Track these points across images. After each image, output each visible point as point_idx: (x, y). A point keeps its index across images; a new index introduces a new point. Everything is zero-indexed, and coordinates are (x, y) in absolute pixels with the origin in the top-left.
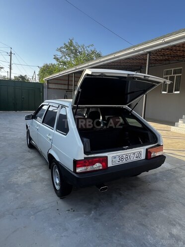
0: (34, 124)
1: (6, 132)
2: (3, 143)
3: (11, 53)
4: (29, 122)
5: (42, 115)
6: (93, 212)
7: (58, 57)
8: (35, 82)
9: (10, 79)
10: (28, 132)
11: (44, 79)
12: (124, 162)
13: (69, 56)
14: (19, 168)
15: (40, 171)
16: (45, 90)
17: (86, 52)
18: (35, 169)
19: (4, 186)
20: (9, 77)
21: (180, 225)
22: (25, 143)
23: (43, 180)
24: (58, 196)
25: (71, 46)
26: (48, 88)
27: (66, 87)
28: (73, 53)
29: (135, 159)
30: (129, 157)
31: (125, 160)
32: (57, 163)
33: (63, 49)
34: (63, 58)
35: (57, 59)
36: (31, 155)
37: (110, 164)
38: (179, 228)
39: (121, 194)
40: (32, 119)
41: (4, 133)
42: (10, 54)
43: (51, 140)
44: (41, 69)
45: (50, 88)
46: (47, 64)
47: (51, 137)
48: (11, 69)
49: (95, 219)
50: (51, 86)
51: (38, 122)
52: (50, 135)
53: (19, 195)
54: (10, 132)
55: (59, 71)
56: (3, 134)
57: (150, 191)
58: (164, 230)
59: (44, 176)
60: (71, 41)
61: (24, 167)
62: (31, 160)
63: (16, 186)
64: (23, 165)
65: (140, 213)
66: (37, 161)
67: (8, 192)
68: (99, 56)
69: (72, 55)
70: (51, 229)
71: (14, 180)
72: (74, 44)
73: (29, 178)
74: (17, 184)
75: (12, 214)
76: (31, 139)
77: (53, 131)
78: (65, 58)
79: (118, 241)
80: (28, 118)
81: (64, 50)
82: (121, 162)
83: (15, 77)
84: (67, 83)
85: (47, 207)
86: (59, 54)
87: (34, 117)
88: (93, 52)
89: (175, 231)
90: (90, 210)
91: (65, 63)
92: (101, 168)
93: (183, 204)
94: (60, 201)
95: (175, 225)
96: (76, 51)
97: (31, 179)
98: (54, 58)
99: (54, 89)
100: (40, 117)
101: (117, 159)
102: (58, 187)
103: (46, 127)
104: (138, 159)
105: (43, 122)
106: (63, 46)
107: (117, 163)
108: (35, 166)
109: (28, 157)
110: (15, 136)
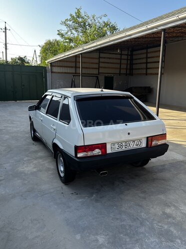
0: (38, 115)
1: (8, 125)
2: (6, 136)
3: (6, 29)
4: (32, 113)
5: (46, 105)
6: (94, 195)
7: (63, 32)
8: (36, 65)
9: (7, 62)
10: (32, 124)
11: (46, 62)
12: (124, 149)
13: (76, 31)
14: (25, 159)
15: (45, 162)
16: (49, 75)
17: (98, 24)
18: (41, 160)
19: (12, 175)
20: (5, 59)
21: (175, 206)
22: (28, 135)
23: (48, 169)
24: (63, 183)
25: (79, 17)
26: (52, 72)
27: (73, 70)
28: (81, 26)
29: (135, 147)
30: (128, 145)
31: (124, 147)
32: (61, 151)
33: (68, 22)
34: (69, 33)
35: (62, 35)
36: (36, 147)
37: (109, 151)
38: (173, 208)
39: (123, 182)
40: (35, 110)
41: (5, 125)
42: (4, 30)
43: (55, 130)
44: (43, 48)
45: (54, 72)
46: (49, 41)
47: (54, 127)
48: (6, 49)
49: (96, 200)
50: (55, 69)
51: (42, 113)
52: (54, 125)
53: (27, 182)
54: (12, 125)
55: (65, 51)
56: (5, 127)
57: (154, 180)
58: (158, 210)
59: (49, 167)
60: (78, 10)
61: (29, 158)
62: (36, 152)
63: (23, 174)
64: (28, 156)
65: (139, 197)
66: (42, 153)
67: (16, 179)
68: (113, 29)
69: (80, 29)
70: (56, 207)
71: (20, 169)
72: (83, 14)
73: (35, 168)
74: (24, 173)
75: (22, 196)
76: (35, 131)
77: (57, 121)
78: (72, 33)
79: (114, 216)
80: (31, 109)
81: (70, 23)
82: (120, 149)
83: (12, 59)
84: (74, 65)
85: (52, 191)
86: (64, 29)
87: (37, 108)
88: (106, 25)
89: (168, 211)
90: (92, 194)
91: (71, 40)
92: (100, 154)
93: (184, 191)
94: (65, 187)
95: (170, 206)
96: (85, 24)
97: (36, 169)
98: (58, 34)
99: (59, 73)
100: (44, 107)
101: (117, 146)
102: (62, 175)
103: (50, 118)
104: (138, 147)
105: (47, 113)
106: (69, 17)
107: (116, 150)
108: (41, 158)
109: (32, 150)
110: (19, 129)
